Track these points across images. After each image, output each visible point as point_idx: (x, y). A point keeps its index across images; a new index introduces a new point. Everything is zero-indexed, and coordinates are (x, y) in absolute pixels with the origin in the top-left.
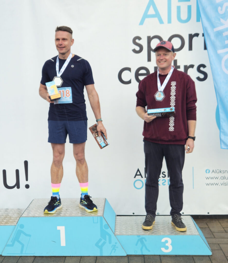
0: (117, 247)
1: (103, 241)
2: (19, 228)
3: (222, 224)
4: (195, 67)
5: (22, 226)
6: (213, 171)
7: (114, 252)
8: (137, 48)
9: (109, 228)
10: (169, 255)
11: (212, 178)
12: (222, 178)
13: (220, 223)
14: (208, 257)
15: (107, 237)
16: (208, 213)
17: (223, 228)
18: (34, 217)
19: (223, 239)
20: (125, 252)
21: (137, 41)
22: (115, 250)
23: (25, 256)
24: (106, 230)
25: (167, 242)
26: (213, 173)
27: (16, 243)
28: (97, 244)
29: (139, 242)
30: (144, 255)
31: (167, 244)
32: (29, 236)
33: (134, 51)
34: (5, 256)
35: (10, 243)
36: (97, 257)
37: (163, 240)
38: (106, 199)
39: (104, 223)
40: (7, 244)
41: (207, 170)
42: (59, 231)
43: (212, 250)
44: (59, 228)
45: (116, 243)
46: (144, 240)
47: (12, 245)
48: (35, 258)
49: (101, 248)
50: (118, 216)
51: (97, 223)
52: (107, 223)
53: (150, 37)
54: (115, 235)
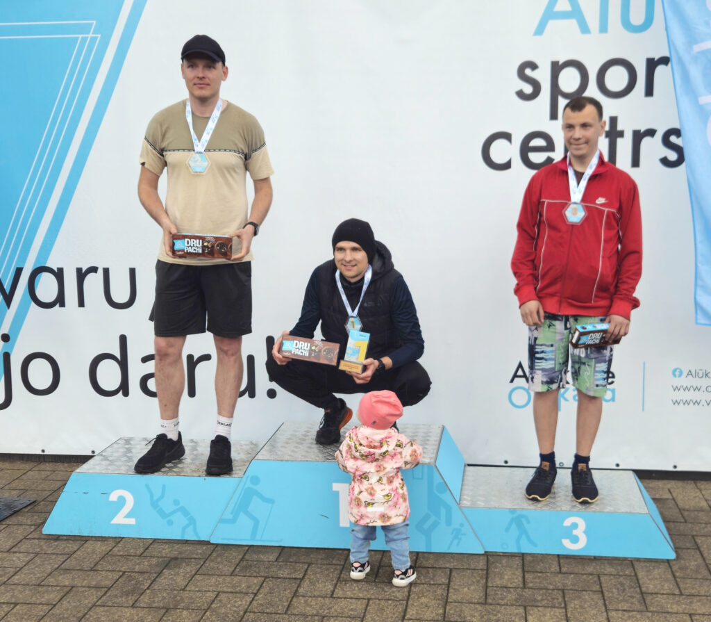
0: (464, 534)
1: (433, 519)
2: (249, 485)
5: (255, 480)
6: (690, 373)
7: (458, 545)
9: (448, 491)
10: (578, 556)
11: (687, 389)
13: (700, 491)
14: (666, 564)
16: (675, 467)
17: (706, 500)
19: (703, 526)
20: (482, 545)
22: (460, 539)
23: (261, 546)
24: (441, 496)
25: (575, 526)
26: (690, 376)
29: (514, 526)
31: (575, 532)
32: (271, 501)
34: (217, 545)
35: (228, 516)
37: (567, 523)
38: (443, 428)
39: (437, 480)
40: (222, 517)
41: (675, 371)
42: (337, 493)
43: (677, 549)
44: (336, 487)
45: (462, 525)
46: (524, 521)
48: (282, 550)
49: (427, 534)
50: (469, 465)
51: (422, 478)
52: (442, 481)
54: (460, 508)
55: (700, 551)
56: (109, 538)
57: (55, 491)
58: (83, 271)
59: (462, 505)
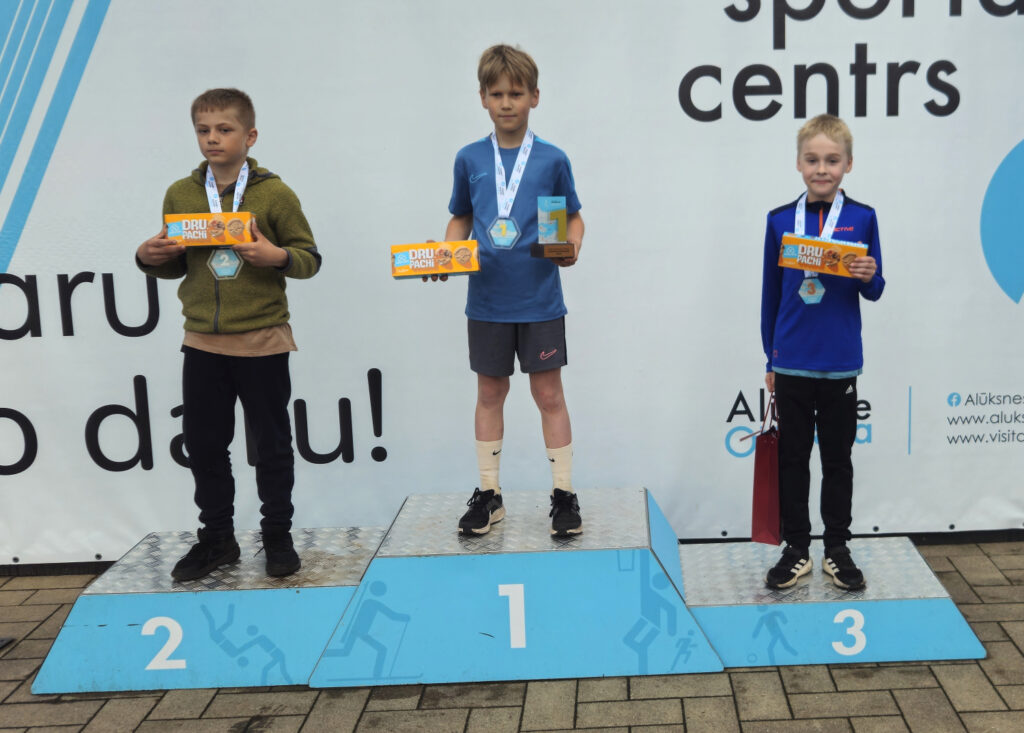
0: (695, 646)
1: (650, 626)
2: (369, 595)
3: (995, 559)
5: (379, 588)
7: (686, 661)
9: (671, 586)
10: (855, 664)
13: (988, 557)
15: (664, 615)
17: (1001, 570)
18: (420, 556)
19: (1007, 607)
20: (720, 658)
22: (689, 653)
23: (390, 686)
25: (850, 622)
28: (629, 639)
29: (764, 627)
30: (778, 667)
31: (850, 631)
34: (321, 690)
35: (337, 645)
36: (628, 678)
39: (654, 568)
41: (951, 397)
42: (506, 599)
45: (691, 633)
46: (778, 619)
47: (345, 652)
48: (423, 691)
51: (632, 570)
52: (662, 570)
54: (688, 608)
55: (1014, 644)
56: (143, 692)
57: (43, 622)
58: (70, 280)
59: (688, 603)
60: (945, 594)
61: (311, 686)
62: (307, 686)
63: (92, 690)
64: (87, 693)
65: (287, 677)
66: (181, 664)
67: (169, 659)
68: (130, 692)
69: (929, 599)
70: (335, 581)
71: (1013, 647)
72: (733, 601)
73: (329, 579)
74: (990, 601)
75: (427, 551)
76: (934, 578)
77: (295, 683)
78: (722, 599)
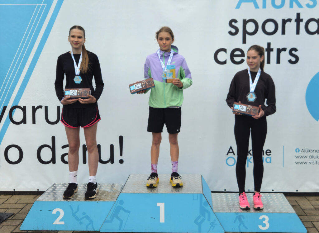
0: (216, 224)
1: (202, 217)
2: (118, 204)
3: (311, 202)
4: (288, 51)
5: (121, 202)
6: (303, 151)
7: (213, 229)
8: (233, 31)
9: (209, 205)
10: (266, 232)
11: (301, 157)
12: (311, 157)
13: (309, 201)
15: (207, 214)
16: (297, 191)
17: (313, 205)
18: (134, 193)
19: (314, 217)
20: (223, 229)
21: (233, 23)
23: (124, 232)
24: (206, 207)
25: (264, 219)
26: (303, 152)
27: (115, 219)
28: (196, 222)
29: (237, 220)
30: (241, 232)
31: (264, 222)
32: (129, 212)
33: (230, 33)
35: (109, 219)
37: (261, 218)
38: (202, 176)
39: (204, 200)
40: (106, 220)
41: (296, 149)
42: (159, 207)
44: (159, 204)
45: (215, 220)
46: (242, 218)
47: (111, 221)
49: (200, 225)
51: (197, 200)
52: (206, 201)
53: (245, 20)
54: (214, 212)
55: (316, 229)
56: (52, 231)
57: (22, 209)
58: (35, 108)
59: (214, 211)
60: (294, 212)
61: (100, 231)
62: (99, 231)
63: (37, 230)
64: (35, 231)
65: (93, 228)
66: (63, 223)
67: (59, 221)
68: (48, 231)
69: (289, 213)
70: (109, 199)
71: (316, 230)
72: (228, 211)
73: (107, 199)
74: (309, 215)
75: (136, 192)
76: (291, 207)
77: (96, 230)
78: (224, 210)
